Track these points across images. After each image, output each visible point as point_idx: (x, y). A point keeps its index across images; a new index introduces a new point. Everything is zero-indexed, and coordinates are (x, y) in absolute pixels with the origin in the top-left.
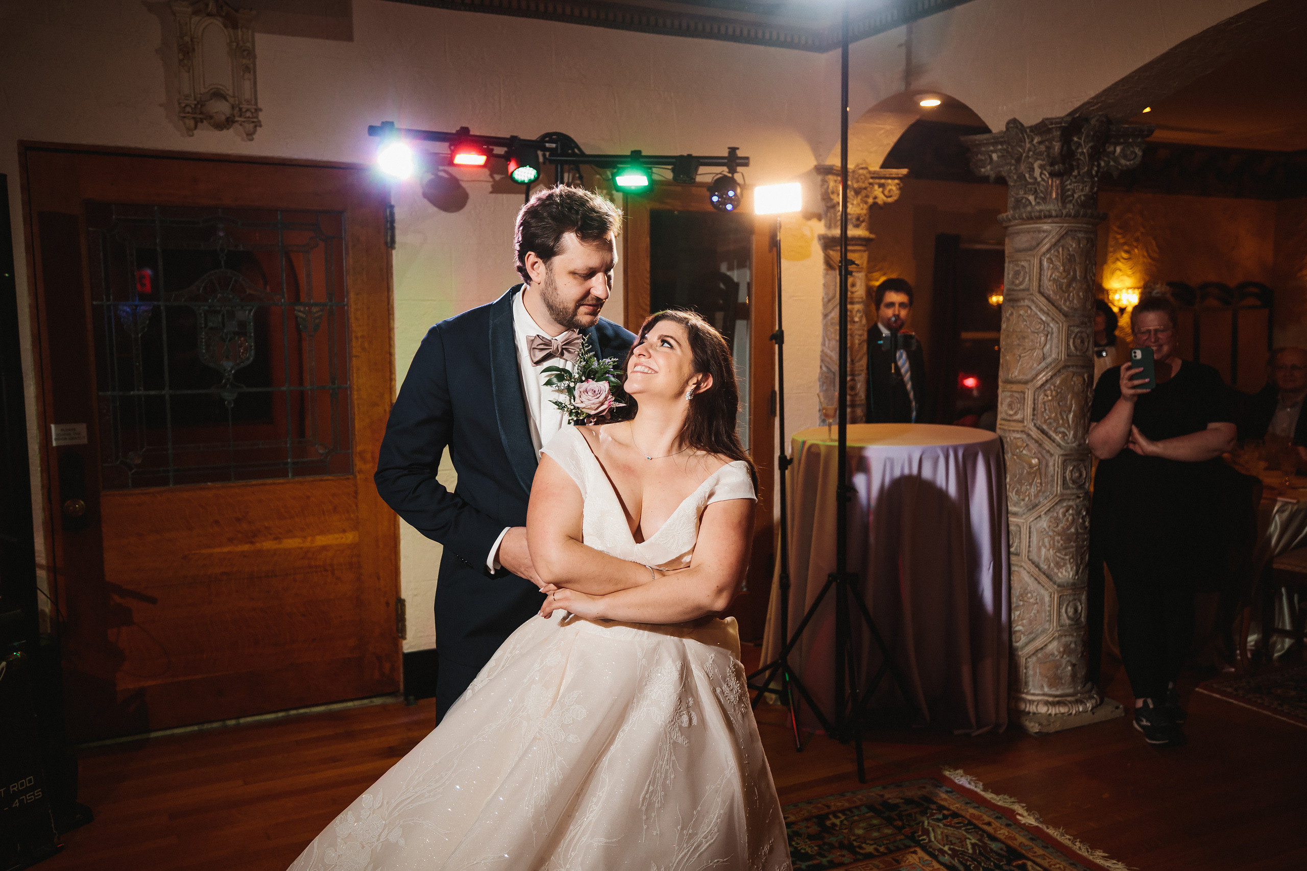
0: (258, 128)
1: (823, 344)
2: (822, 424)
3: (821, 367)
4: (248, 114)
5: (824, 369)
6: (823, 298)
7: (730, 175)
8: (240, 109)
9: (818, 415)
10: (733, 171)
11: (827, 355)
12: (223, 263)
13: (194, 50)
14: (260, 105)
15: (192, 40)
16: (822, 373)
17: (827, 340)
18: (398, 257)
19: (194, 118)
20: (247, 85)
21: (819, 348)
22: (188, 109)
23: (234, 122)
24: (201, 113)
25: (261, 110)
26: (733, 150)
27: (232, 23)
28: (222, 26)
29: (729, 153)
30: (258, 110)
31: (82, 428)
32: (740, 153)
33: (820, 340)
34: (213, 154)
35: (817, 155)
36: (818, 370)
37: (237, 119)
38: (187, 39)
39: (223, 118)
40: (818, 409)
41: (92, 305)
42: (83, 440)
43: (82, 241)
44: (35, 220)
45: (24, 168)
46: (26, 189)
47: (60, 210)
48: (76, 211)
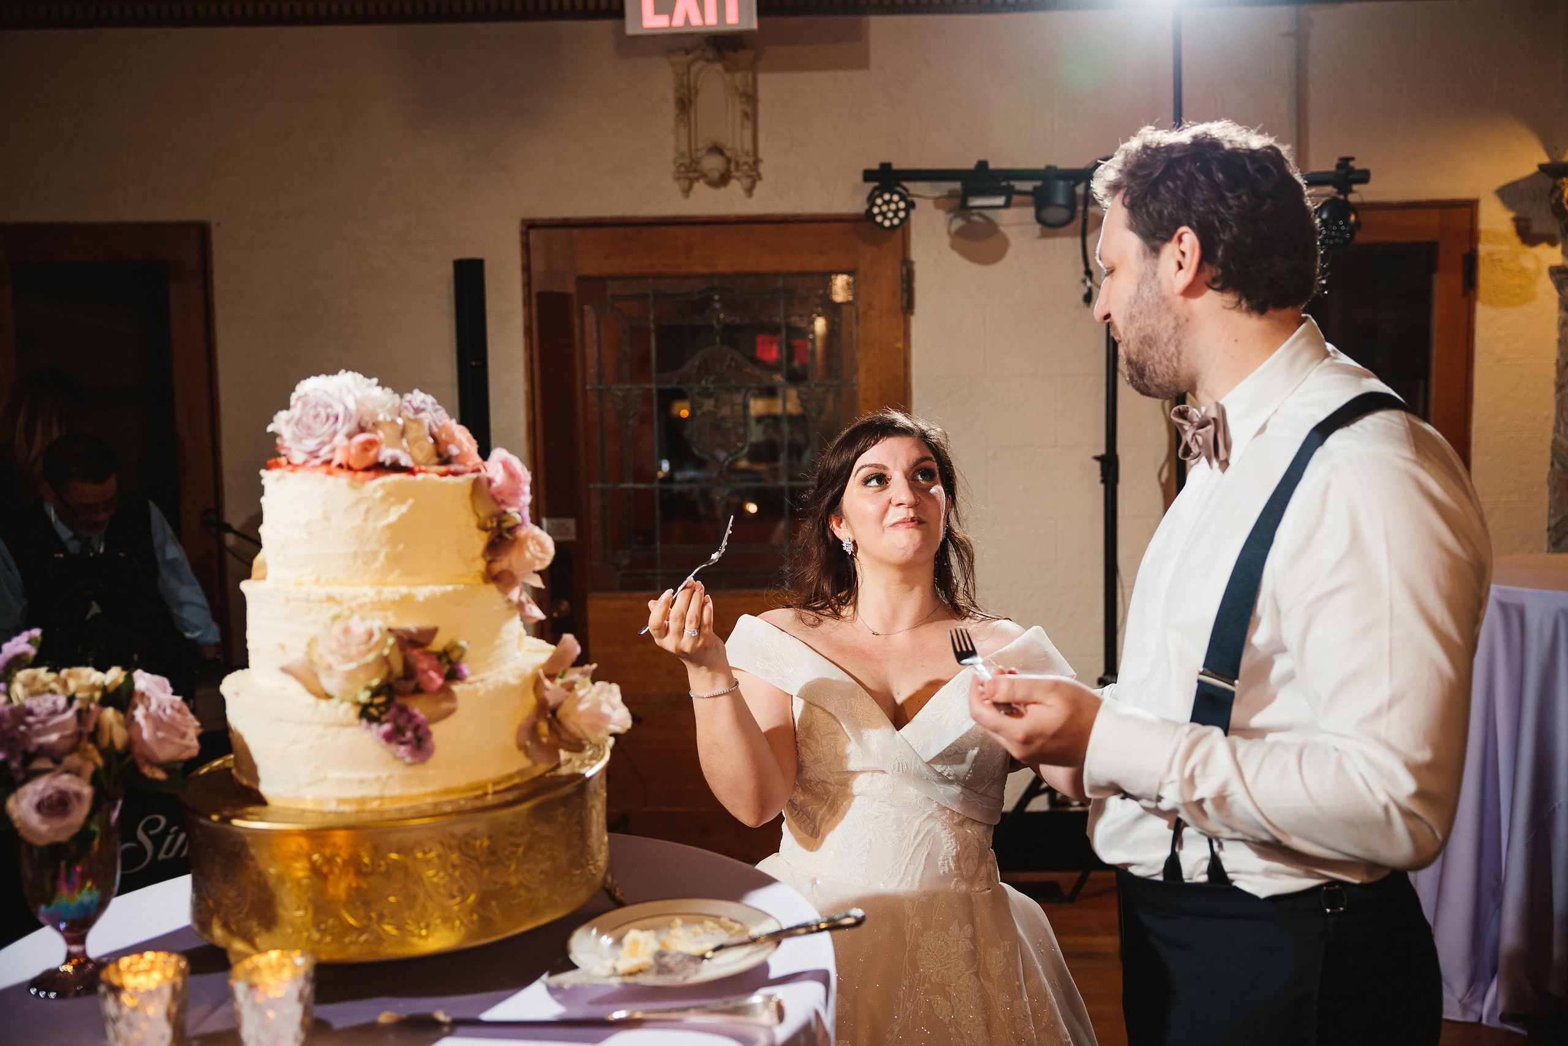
0: (759, 184)
1: (1557, 429)
2: (1551, 549)
3: (1552, 464)
4: (746, 167)
5: (1557, 465)
6: (1558, 361)
7: (1342, 197)
8: (737, 164)
9: (1546, 535)
10: (1345, 188)
11: (1562, 447)
12: (718, 339)
13: (690, 102)
14: (761, 155)
15: (691, 92)
16: (1553, 472)
17: (1562, 423)
18: (917, 323)
19: (689, 178)
20: (747, 134)
21: (1549, 436)
22: (683, 169)
23: (730, 178)
24: (696, 171)
25: (761, 161)
26: (1344, 162)
27: (731, 65)
28: (722, 72)
29: (1338, 166)
30: (757, 161)
31: (571, 523)
32: (1357, 165)
33: (1551, 423)
34: (709, 217)
35: (1549, 150)
36: (1548, 469)
37: (733, 174)
38: (683, 90)
39: (715, 175)
40: (1546, 526)
41: (584, 390)
42: (572, 537)
43: (576, 320)
44: (534, 301)
45: (526, 247)
46: (526, 269)
47: (557, 288)
48: (571, 288)
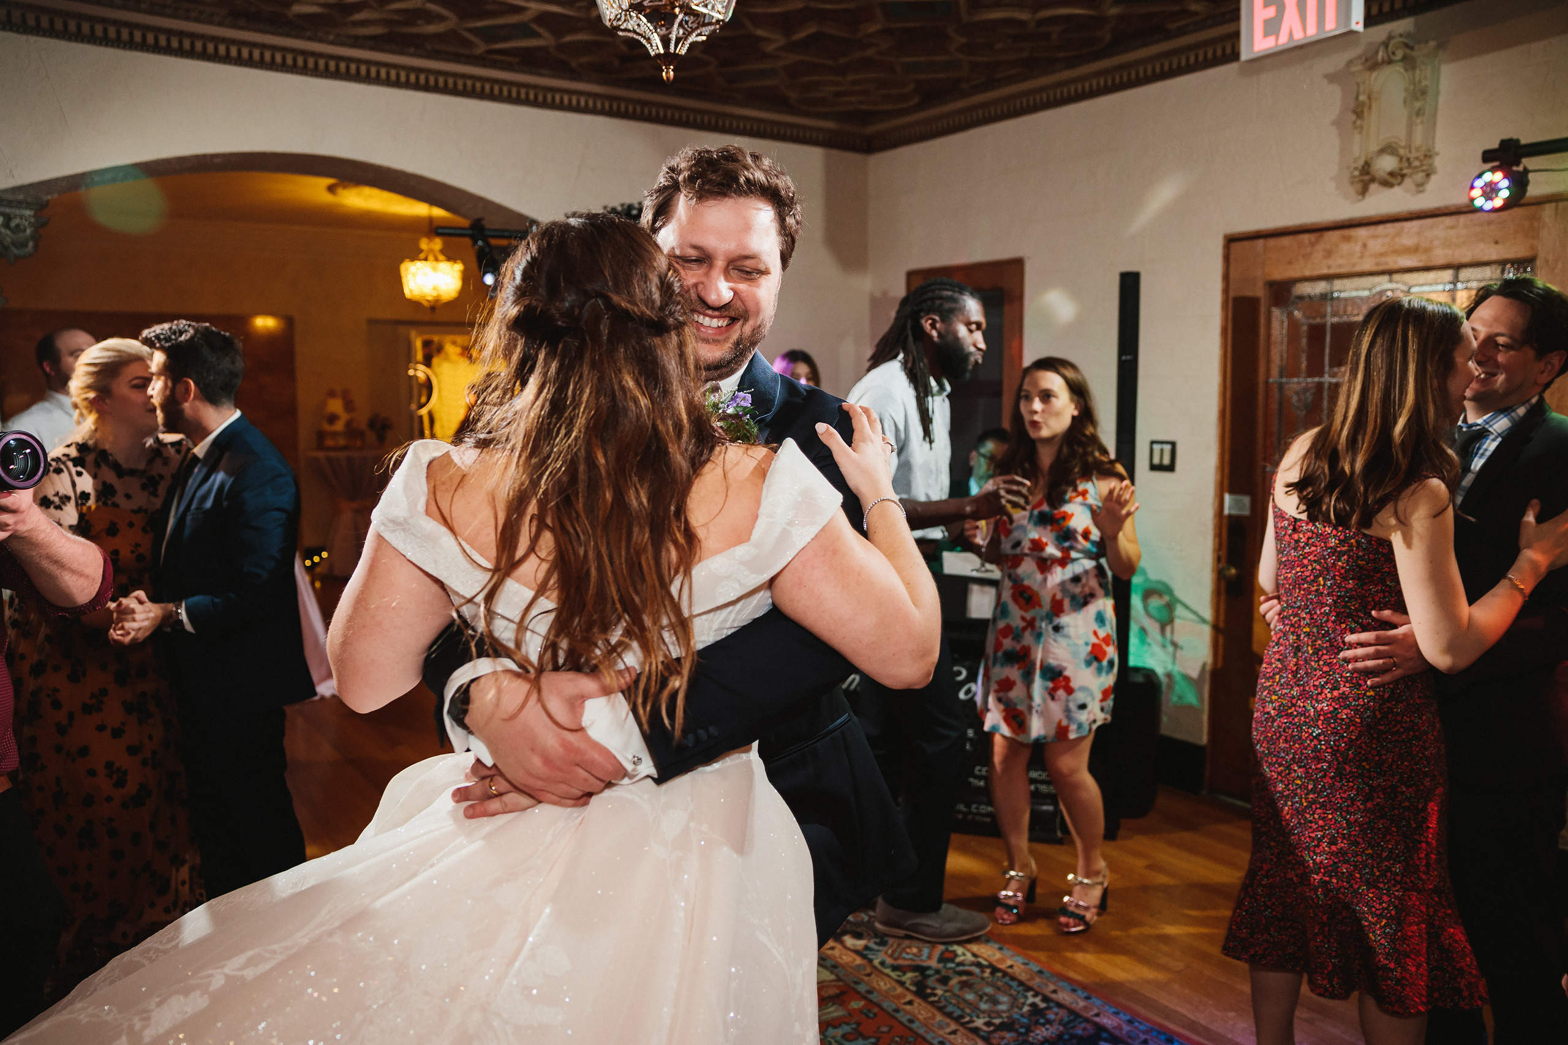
0: (1433, 177)
4: (1416, 163)
8: (1408, 159)
13: (1370, 107)
14: (1435, 148)
15: (1369, 98)
19: (1363, 182)
20: (1419, 131)
22: (1357, 173)
23: (1403, 176)
24: (1368, 173)
25: (1436, 153)
27: (1409, 63)
28: (1402, 70)
30: (1429, 155)
31: (1246, 500)
34: (1382, 216)
37: (1405, 171)
38: (1362, 98)
39: (1389, 175)
41: (1267, 383)
42: (1246, 512)
43: (1262, 320)
44: (1230, 304)
45: (1227, 258)
46: (1226, 277)
47: (1248, 293)
48: (1260, 292)
